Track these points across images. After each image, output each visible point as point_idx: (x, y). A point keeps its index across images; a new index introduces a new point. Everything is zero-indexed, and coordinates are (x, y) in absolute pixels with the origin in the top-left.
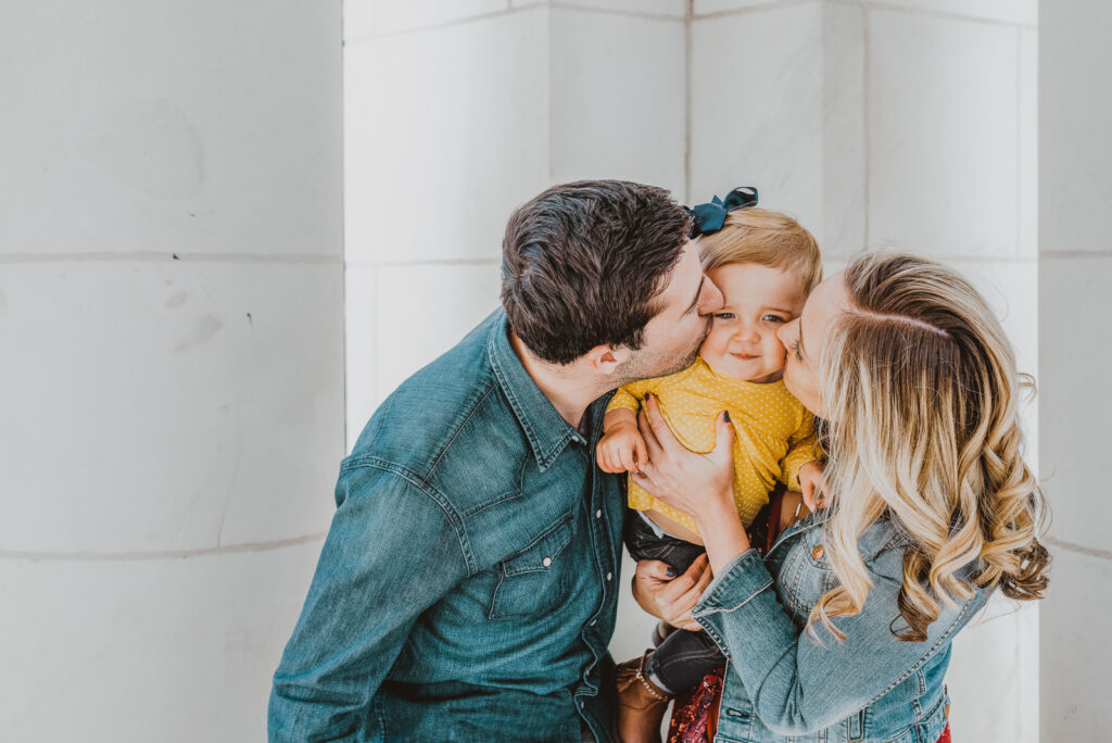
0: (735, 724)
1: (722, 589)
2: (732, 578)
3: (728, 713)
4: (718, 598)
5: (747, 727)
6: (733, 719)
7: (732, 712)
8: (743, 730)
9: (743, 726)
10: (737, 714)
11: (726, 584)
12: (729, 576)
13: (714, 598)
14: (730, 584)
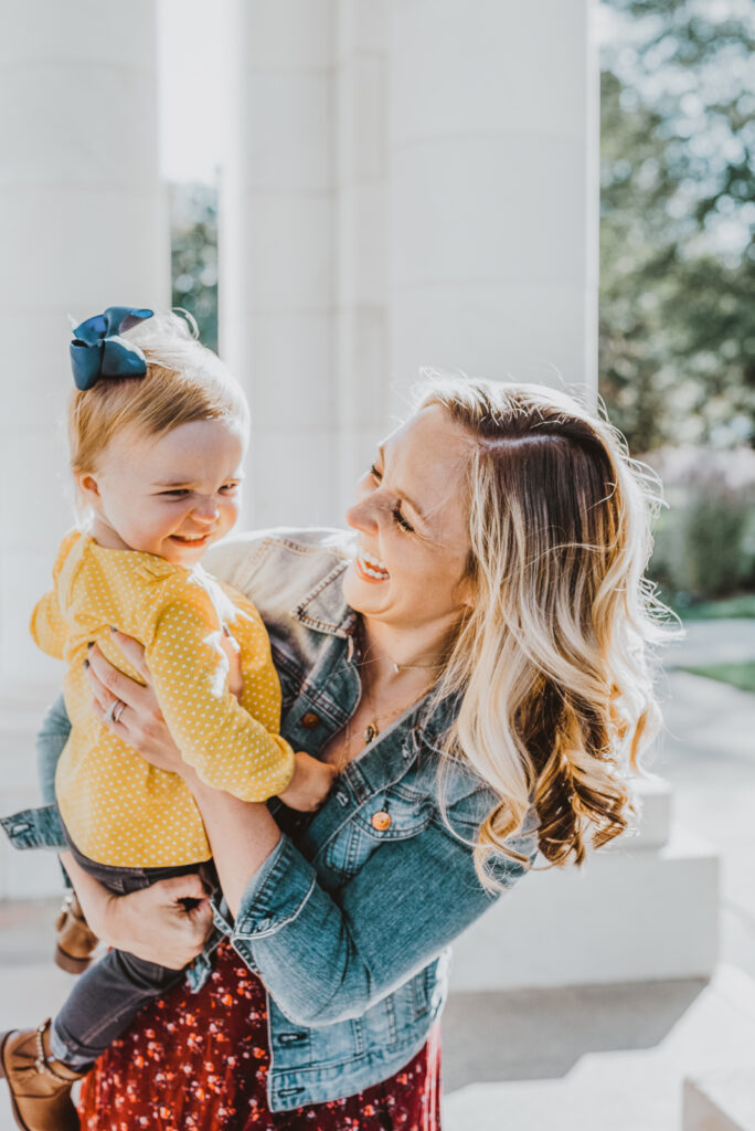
0: (292, 1051)
1: (270, 892)
2: (279, 875)
3: (280, 1040)
4: (266, 904)
5: (307, 1048)
6: (288, 1045)
7: (285, 1038)
8: (303, 1054)
9: (301, 1050)
10: (292, 1037)
11: (273, 884)
12: (275, 872)
13: (260, 906)
14: (278, 883)
